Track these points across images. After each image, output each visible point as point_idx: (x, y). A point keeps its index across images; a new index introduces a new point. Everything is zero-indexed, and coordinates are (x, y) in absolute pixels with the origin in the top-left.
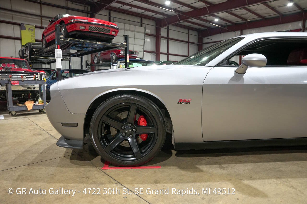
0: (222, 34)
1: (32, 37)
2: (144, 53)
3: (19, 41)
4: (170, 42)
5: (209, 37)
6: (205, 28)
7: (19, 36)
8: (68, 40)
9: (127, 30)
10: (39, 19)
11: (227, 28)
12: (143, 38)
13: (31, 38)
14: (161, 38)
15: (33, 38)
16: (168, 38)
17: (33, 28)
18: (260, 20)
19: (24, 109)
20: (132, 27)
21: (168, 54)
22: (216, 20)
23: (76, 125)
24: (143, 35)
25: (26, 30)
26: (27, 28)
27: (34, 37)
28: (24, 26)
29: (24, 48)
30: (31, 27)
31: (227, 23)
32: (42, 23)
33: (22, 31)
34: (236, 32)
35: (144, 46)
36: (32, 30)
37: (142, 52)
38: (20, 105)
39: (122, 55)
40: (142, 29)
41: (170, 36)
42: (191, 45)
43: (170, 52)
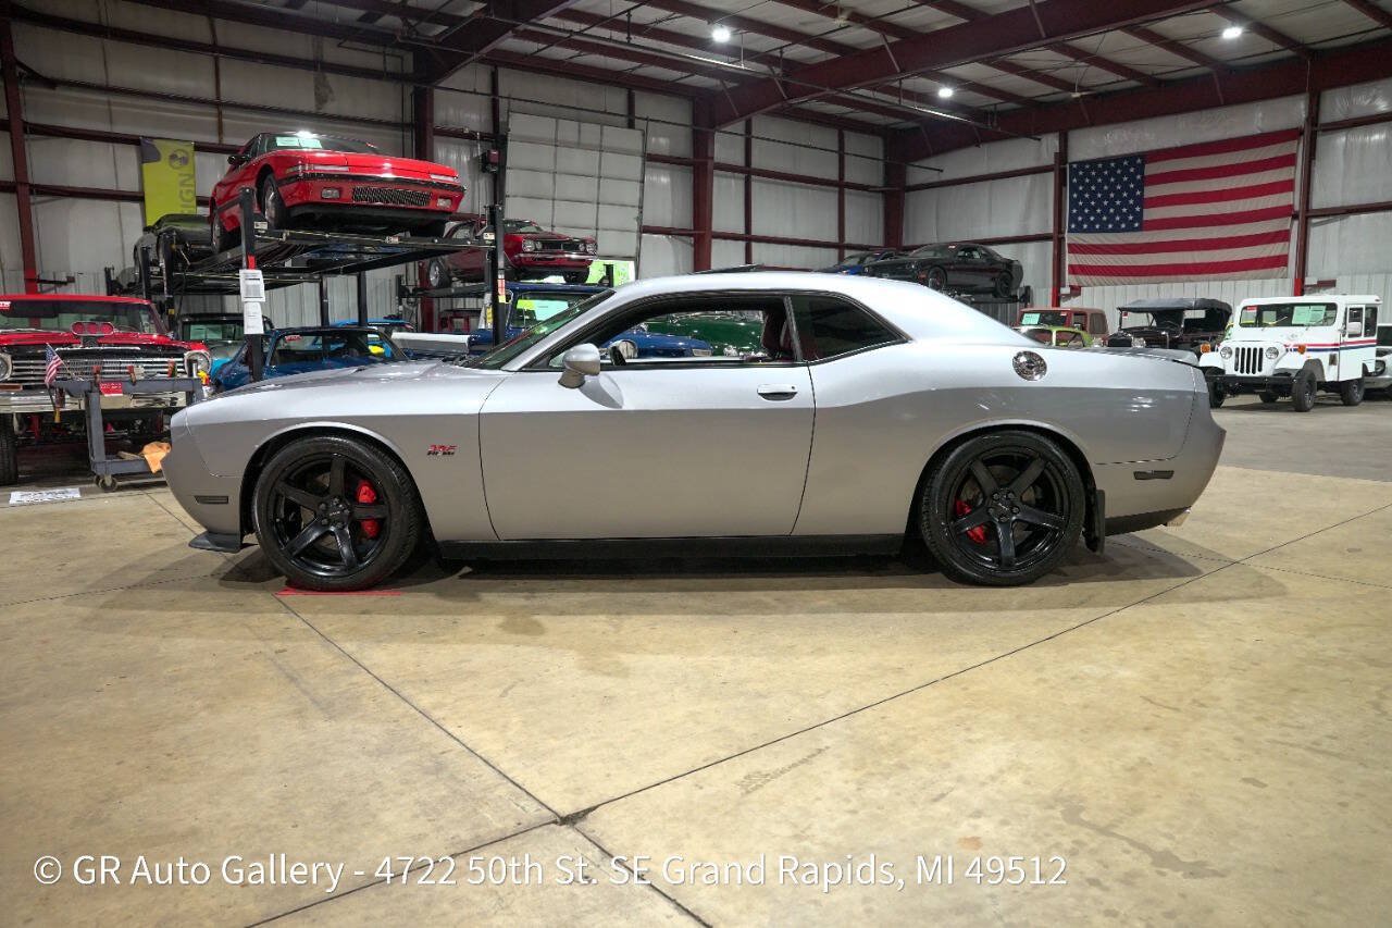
0: (985, 147)
1: (185, 189)
2: (640, 238)
3: (136, 206)
4: (757, 186)
5: (932, 162)
6: (911, 124)
7: (135, 188)
8: (284, 238)
9: (568, 145)
10: (210, 115)
11: (995, 124)
12: (639, 176)
13: (181, 192)
14: (716, 172)
15: (188, 191)
16: (748, 172)
17: (187, 153)
18: (1132, 90)
19: (138, 468)
20: (590, 132)
21: (748, 238)
22: (946, 93)
23: (225, 500)
24: (639, 160)
25: (163, 160)
26: (165, 154)
27: (193, 189)
28: (153, 146)
29: (152, 239)
30: (183, 151)
31: (998, 101)
32: (220, 130)
33: (145, 165)
34: (1039, 140)
35: (641, 207)
36: (185, 161)
37: (634, 236)
38: (128, 456)
39: (529, 255)
40: (632, 139)
41: (756, 163)
42: (849, 196)
43: (756, 230)
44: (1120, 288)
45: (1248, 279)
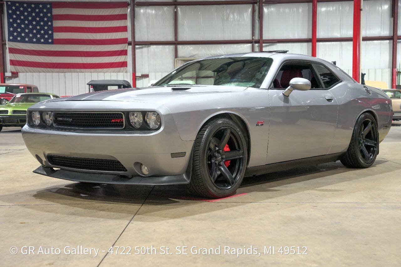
23: (184, 155)
44: (42, 74)
45: (110, 72)
